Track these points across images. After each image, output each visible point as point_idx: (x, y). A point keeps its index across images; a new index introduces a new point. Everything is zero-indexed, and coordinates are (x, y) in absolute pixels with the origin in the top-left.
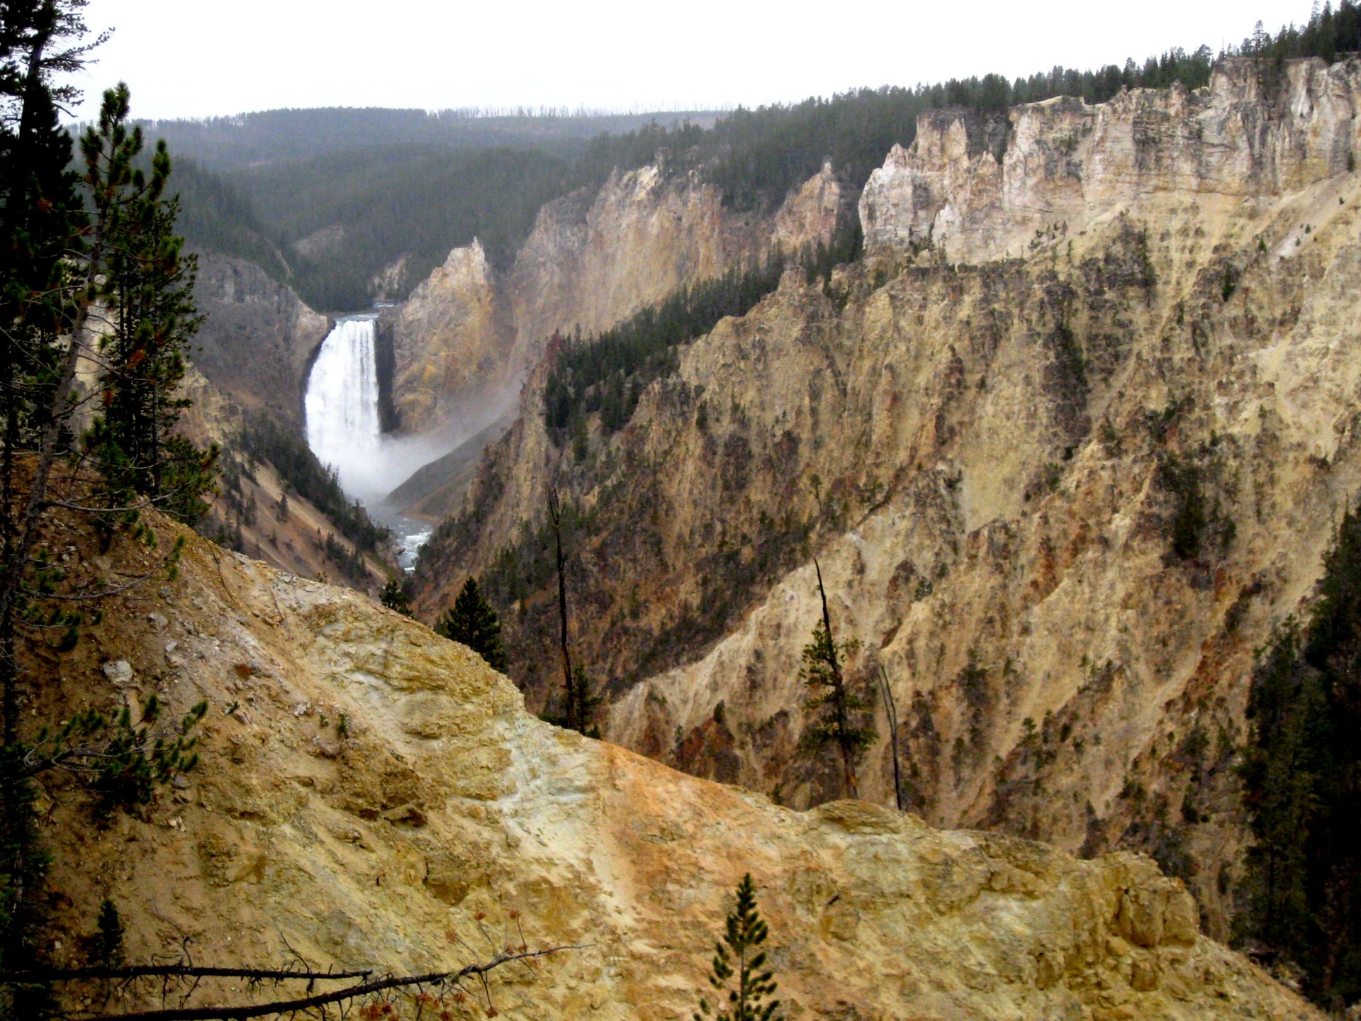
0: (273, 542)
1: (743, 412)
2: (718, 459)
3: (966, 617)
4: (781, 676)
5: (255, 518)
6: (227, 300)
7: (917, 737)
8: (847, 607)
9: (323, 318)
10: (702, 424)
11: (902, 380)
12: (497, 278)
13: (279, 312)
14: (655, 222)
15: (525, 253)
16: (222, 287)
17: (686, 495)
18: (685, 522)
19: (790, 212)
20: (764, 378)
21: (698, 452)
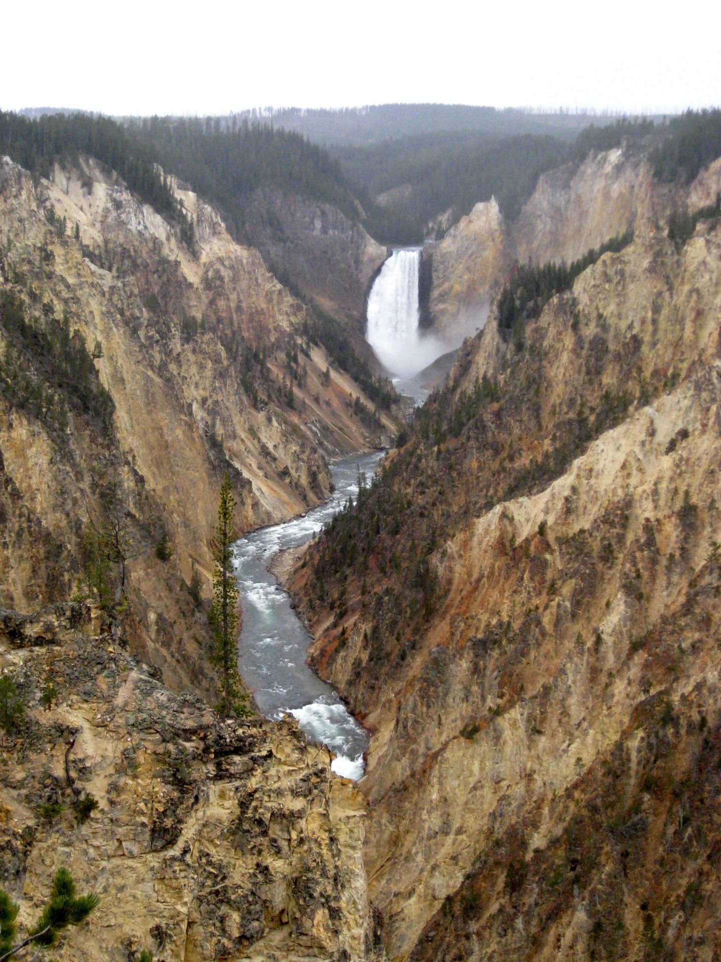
0: (317, 400)
1: (605, 320)
2: (584, 352)
3: (696, 468)
4: (589, 506)
5: (306, 383)
6: (317, 232)
7: (642, 550)
8: (639, 460)
9: (384, 248)
10: (575, 327)
11: (705, 300)
12: (508, 225)
13: (352, 243)
14: (616, 188)
15: (527, 208)
16: (313, 223)
17: (560, 377)
18: (558, 396)
19: (701, 183)
20: (622, 296)
21: (571, 347)
